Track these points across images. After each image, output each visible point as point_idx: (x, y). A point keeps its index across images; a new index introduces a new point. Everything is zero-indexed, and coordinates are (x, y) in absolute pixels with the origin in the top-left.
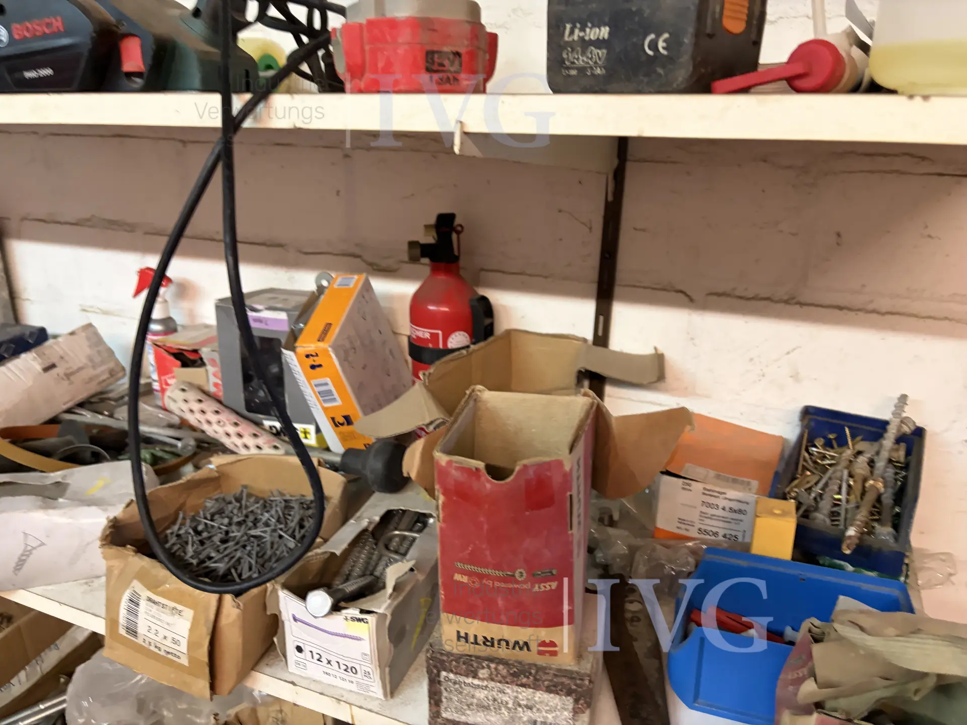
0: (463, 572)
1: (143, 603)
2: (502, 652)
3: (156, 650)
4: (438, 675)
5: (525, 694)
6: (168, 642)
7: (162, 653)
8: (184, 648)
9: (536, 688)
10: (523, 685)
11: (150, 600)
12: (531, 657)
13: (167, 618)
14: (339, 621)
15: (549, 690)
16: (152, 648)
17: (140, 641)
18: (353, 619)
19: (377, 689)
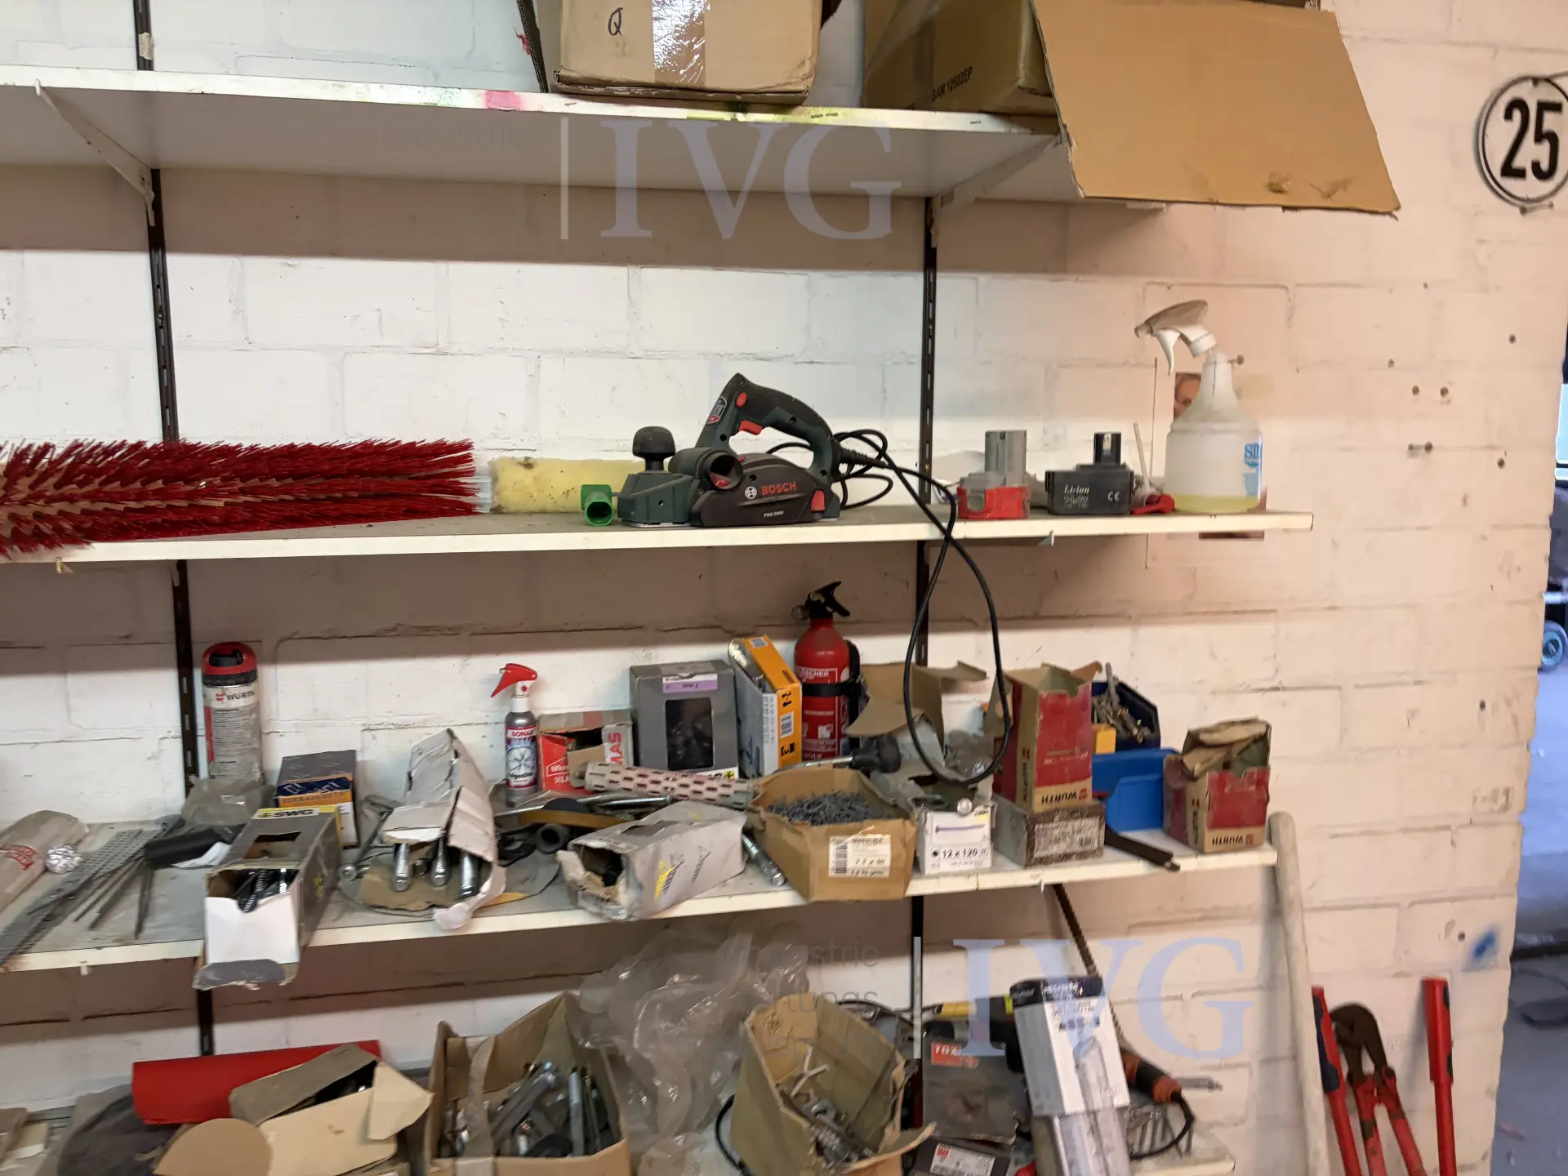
0: (1049, 757)
1: (850, 846)
2: (1063, 803)
3: (864, 875)
4: (1034, 827)
5: (1077, 824)
6: (874, 864)
7: (868, 875)
8: (887, 863)
9: (1082, 816)
10: (1076, 818)
11: (855, 841)
12: (1075, 802)
13: (871, 848)
14: (972, 820)
15: (1089, 816)
16: (860, 875)
17: (849, 874)
18: (980, 813)
19: (987, 862)
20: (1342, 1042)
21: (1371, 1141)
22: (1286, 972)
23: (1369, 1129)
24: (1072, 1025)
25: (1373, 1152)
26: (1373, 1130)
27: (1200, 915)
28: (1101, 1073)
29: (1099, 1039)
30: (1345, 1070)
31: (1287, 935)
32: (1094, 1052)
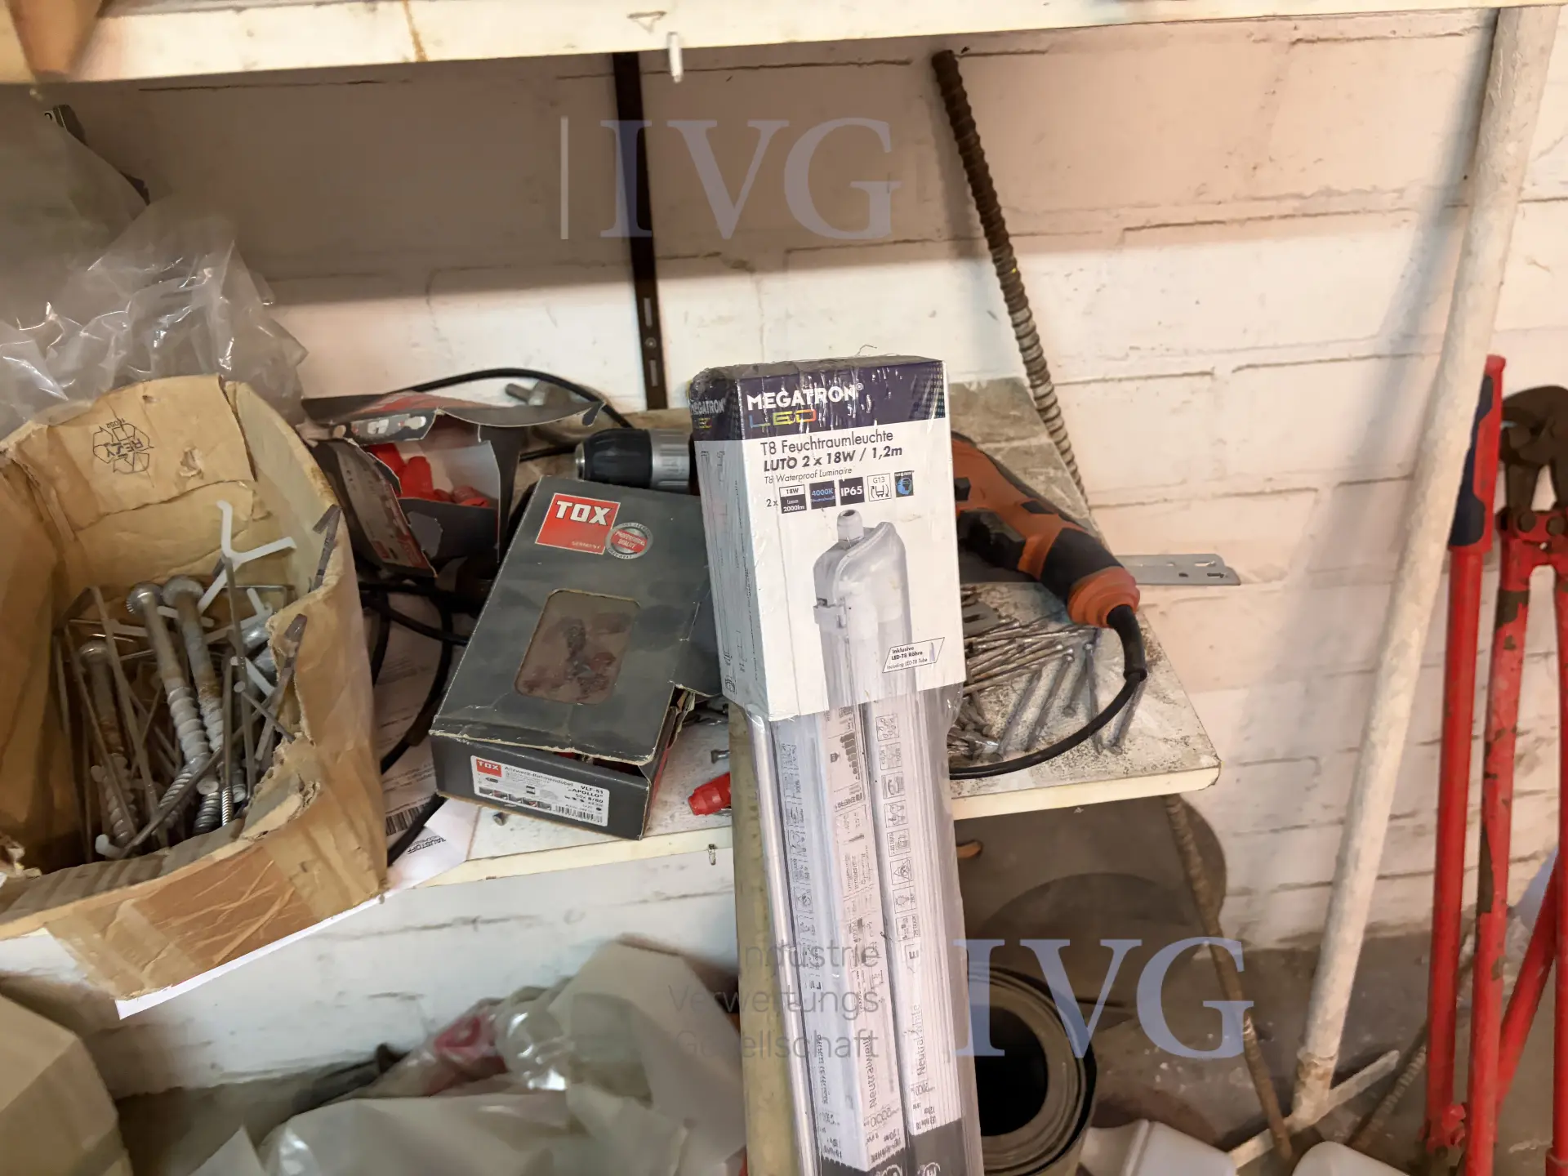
20: (1509, 456)
21: (1509, 630)
22: (1441, 327)
23: (1512, 606)
24: (822, 496)
25: (1508, 642)
26: (1521, 606)
27: (1289, 206)
28: (895, 613)
29: (900, 530)
30: (1499, 503)
31: (1467, 252)
32: (881, 565)
